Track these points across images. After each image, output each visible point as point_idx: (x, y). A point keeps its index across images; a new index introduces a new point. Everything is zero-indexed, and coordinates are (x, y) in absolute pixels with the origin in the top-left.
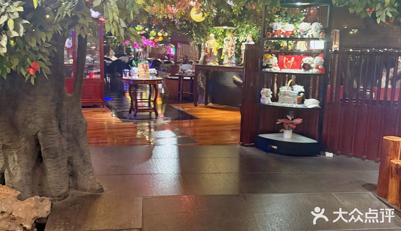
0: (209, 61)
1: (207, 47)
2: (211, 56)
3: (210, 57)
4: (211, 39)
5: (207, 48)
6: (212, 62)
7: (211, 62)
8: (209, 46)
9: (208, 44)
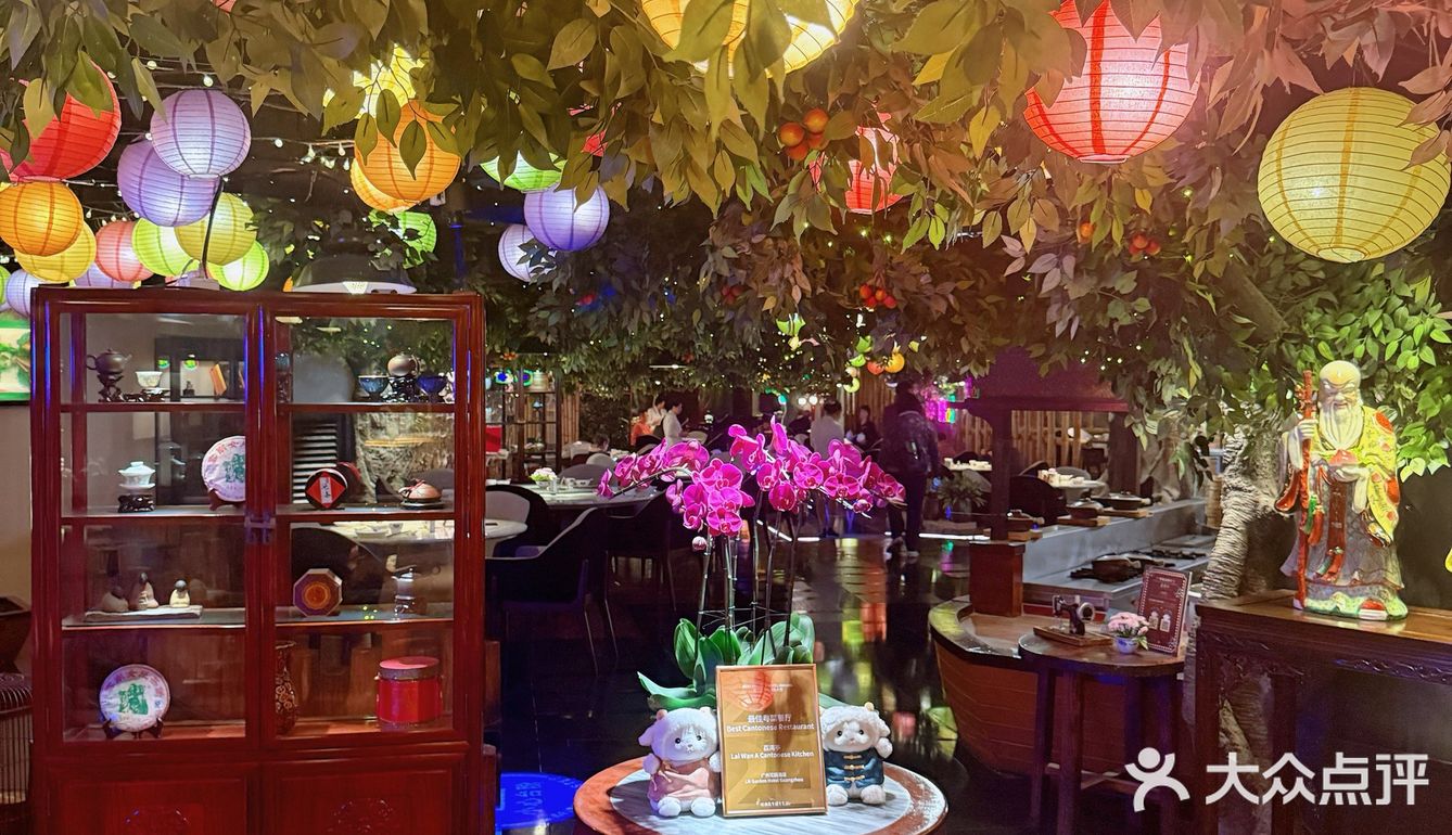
0: (1318, 581)
1: (1299, 464)
2: (1335, 539)
3: (1331, 545)
4: (1337, 405)
5: (1299, 476)
6: (1352, 590)
7: (1339, 588)
8: (1314, 456)
9: (1305, 444)
